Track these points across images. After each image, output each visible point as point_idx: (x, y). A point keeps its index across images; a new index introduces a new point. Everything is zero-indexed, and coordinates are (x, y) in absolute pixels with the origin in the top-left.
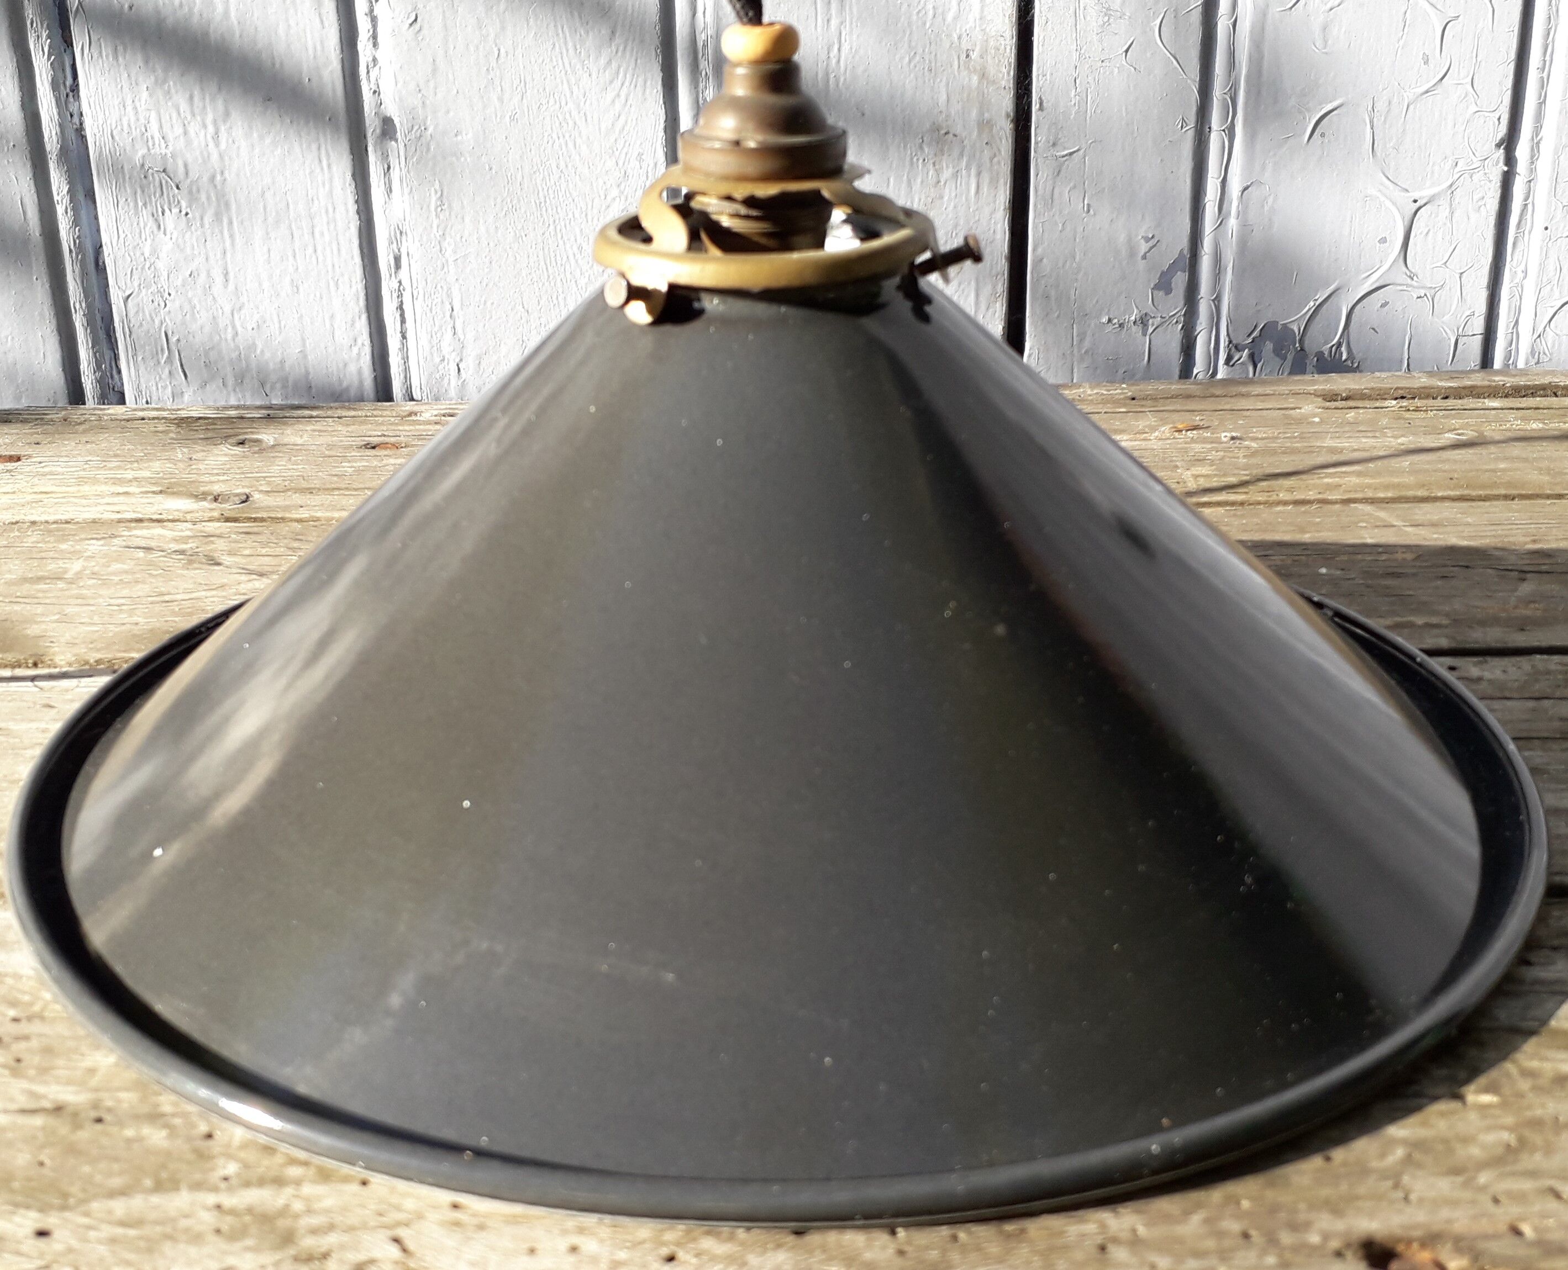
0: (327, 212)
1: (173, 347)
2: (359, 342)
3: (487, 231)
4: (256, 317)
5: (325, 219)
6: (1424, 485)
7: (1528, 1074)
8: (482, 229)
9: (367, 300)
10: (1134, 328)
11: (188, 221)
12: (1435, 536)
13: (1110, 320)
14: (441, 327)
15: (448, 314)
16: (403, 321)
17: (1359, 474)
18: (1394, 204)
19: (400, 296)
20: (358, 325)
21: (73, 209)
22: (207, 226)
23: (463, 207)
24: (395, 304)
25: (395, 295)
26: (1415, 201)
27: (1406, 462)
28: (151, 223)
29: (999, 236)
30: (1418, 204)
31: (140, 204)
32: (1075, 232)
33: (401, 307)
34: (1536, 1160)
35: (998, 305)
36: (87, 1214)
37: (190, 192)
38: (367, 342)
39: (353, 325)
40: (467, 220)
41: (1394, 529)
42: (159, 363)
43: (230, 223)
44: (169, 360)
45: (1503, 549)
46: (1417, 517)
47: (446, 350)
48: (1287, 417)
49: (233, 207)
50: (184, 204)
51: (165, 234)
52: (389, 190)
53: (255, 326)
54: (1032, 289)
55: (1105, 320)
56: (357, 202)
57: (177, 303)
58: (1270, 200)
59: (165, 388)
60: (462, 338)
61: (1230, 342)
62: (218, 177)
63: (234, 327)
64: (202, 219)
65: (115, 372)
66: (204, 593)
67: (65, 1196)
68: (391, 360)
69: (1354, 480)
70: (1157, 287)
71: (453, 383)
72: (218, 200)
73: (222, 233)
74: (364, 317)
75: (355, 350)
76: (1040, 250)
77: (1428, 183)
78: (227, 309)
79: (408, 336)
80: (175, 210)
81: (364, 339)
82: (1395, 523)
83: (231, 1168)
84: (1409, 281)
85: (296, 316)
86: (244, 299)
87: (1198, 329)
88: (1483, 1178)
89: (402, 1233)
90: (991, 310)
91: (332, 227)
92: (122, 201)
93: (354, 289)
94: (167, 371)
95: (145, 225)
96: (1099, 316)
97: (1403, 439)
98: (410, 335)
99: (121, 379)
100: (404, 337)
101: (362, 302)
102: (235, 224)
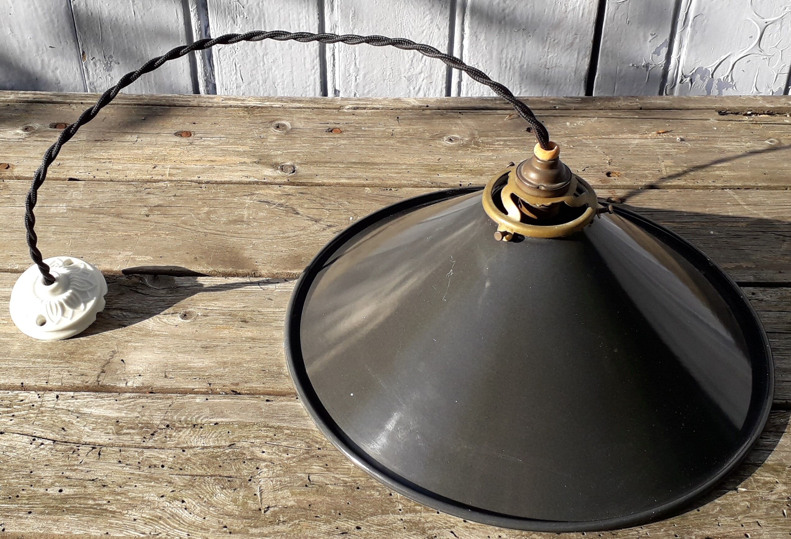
0: (306, 18)
1: (238, 69)
2: (316, 68)
3: (373, 26)
4: (273, 58)
5: (305, 21)
6: (754, 178)
7: (757, 481)
8: (370, 25)
9: (320, 52)
10: (643, 68)
11: (247, 20)
12: (755, 212)
13: (633, 65)
14: (350, 63)
15: (353, 58)
16: (334, 60)
17: (730, 169)
18: (758, 24)
19: (334, 50)
20: (315, 62)
21: (198, 14)
22: (255, 22)
23: (363, 17)
24: (331, 53)
25: (331, 50)
26: (766, 23)
27: (747, 161)
28: (231, 21)
29: (590, 33)
30: (767, 24)
31: (227, 13)
32: (622, 31)
33: (333, 55)
34: (754, 512)
35: (587, 59)
36: (367, 521)
37: (249, 9)
38: (319, 68)
39: (313, 61)
40: (365, 22)
41: (740, 206)
42: (231, 74)
43: (265, 21)
44: (236, 73)
45: (779, 221)
46: (750, 199)
47: (351, 71)
48: (704, 126)
49: (266, 15)
50: (245, 14)
51: (237, 25)
52: (332, 10)
53: (272, 61)
54: (602, 53)
55: (631, 65)
56: (318, 14)
57: (241, 52)
58: (705, 21)
59: (233, 84)
60: (358, 67)
61: (683, 74)
62: (261, 4)
63: (264, 61)
64: (253, 19)
65: (212, 77)
66: (298, 233)
67: (359, 515)
68: (328, 74)
69: (727, 173)
70: (654, 53)
71: (353, 84)
72: (260, 13)
73: (261, 25)
74: (318, 59)
75: (313, 71)
76: (606, 38)
77: (773, 16)
78: (261, 55)
79: (336, 65)
80: (242, 16)
81: (318, 67)
82: (741, 203)
83: (400, 507)
84: (760, 53)
85: (290, 57)
86: (268, 51)
87: (670, 68)
88: (740, 518)
89: (454, 530)
90: (583, 61)
91: (307, 23)
92: (219, 12)
93: (315, 48)
94: (234, 78)
95: (229, 22)
96: (629, 63)
97: (749, 143)
98: (337, 65)
99: (214, 79)
100: (334, 66)
101: (318, 53)
102: (267, 22)
